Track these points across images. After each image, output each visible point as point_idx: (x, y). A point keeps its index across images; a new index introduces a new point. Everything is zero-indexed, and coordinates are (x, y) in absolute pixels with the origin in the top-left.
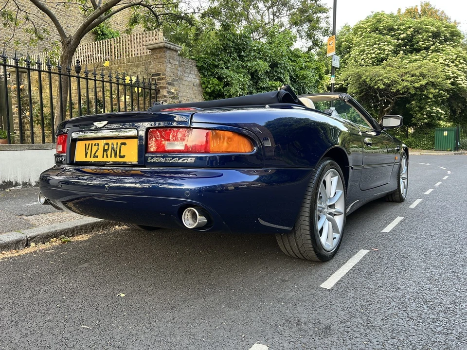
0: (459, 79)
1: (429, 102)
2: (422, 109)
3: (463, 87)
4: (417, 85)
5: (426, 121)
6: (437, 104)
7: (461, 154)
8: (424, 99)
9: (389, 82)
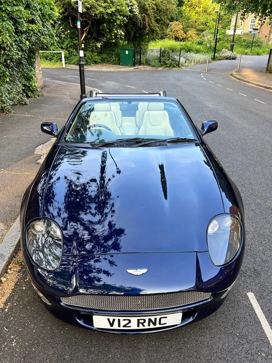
0: (134, 8)
1: (115, 25)
2: (111, 31)
3: (137, 14)
4: (109, 11)
5: (114, 41)
6: (120, 26)
7: (137, 68)
8: (112, 22)
9: (89, 6)
